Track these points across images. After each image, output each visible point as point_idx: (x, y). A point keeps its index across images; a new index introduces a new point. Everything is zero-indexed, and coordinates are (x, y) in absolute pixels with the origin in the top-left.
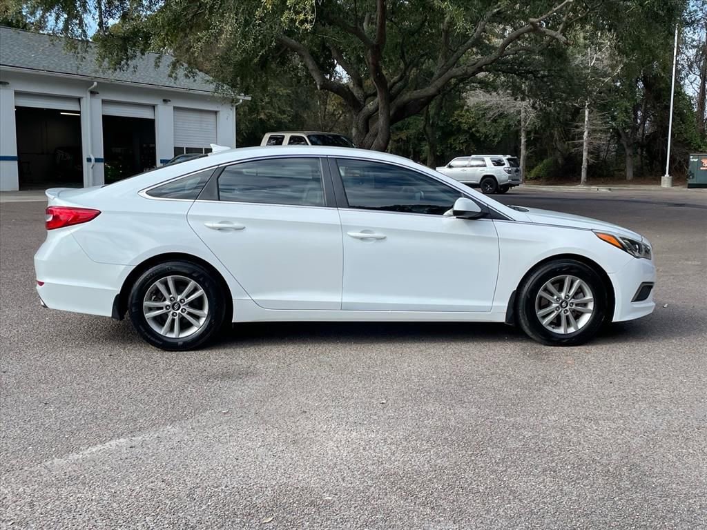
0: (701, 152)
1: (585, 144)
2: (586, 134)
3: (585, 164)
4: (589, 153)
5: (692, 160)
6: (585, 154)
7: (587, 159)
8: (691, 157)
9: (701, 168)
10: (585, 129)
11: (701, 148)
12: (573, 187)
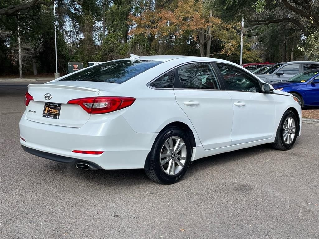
0: (71, 61)
1: (20, 56)
2: (20, 50)
3: (21, 67)
4: (23, 61)
5: (69, 65)
6: (20, 61)
7: (22, 64)
8: (68, 64)
9: (74, 69)
10: (20, 48)
11: (70, 59)
12: (16, 79)
